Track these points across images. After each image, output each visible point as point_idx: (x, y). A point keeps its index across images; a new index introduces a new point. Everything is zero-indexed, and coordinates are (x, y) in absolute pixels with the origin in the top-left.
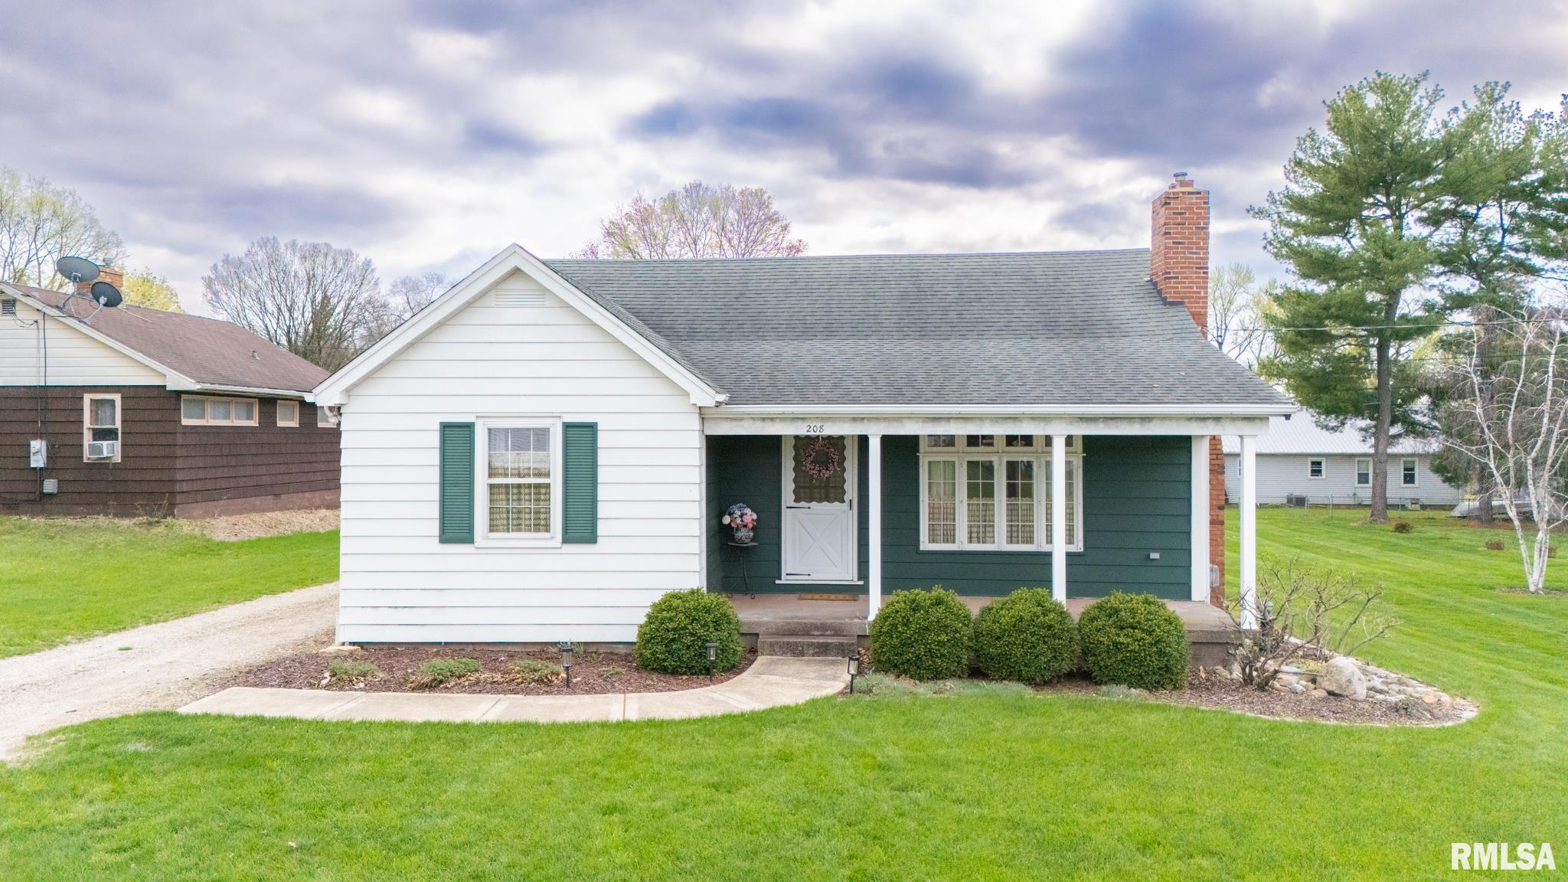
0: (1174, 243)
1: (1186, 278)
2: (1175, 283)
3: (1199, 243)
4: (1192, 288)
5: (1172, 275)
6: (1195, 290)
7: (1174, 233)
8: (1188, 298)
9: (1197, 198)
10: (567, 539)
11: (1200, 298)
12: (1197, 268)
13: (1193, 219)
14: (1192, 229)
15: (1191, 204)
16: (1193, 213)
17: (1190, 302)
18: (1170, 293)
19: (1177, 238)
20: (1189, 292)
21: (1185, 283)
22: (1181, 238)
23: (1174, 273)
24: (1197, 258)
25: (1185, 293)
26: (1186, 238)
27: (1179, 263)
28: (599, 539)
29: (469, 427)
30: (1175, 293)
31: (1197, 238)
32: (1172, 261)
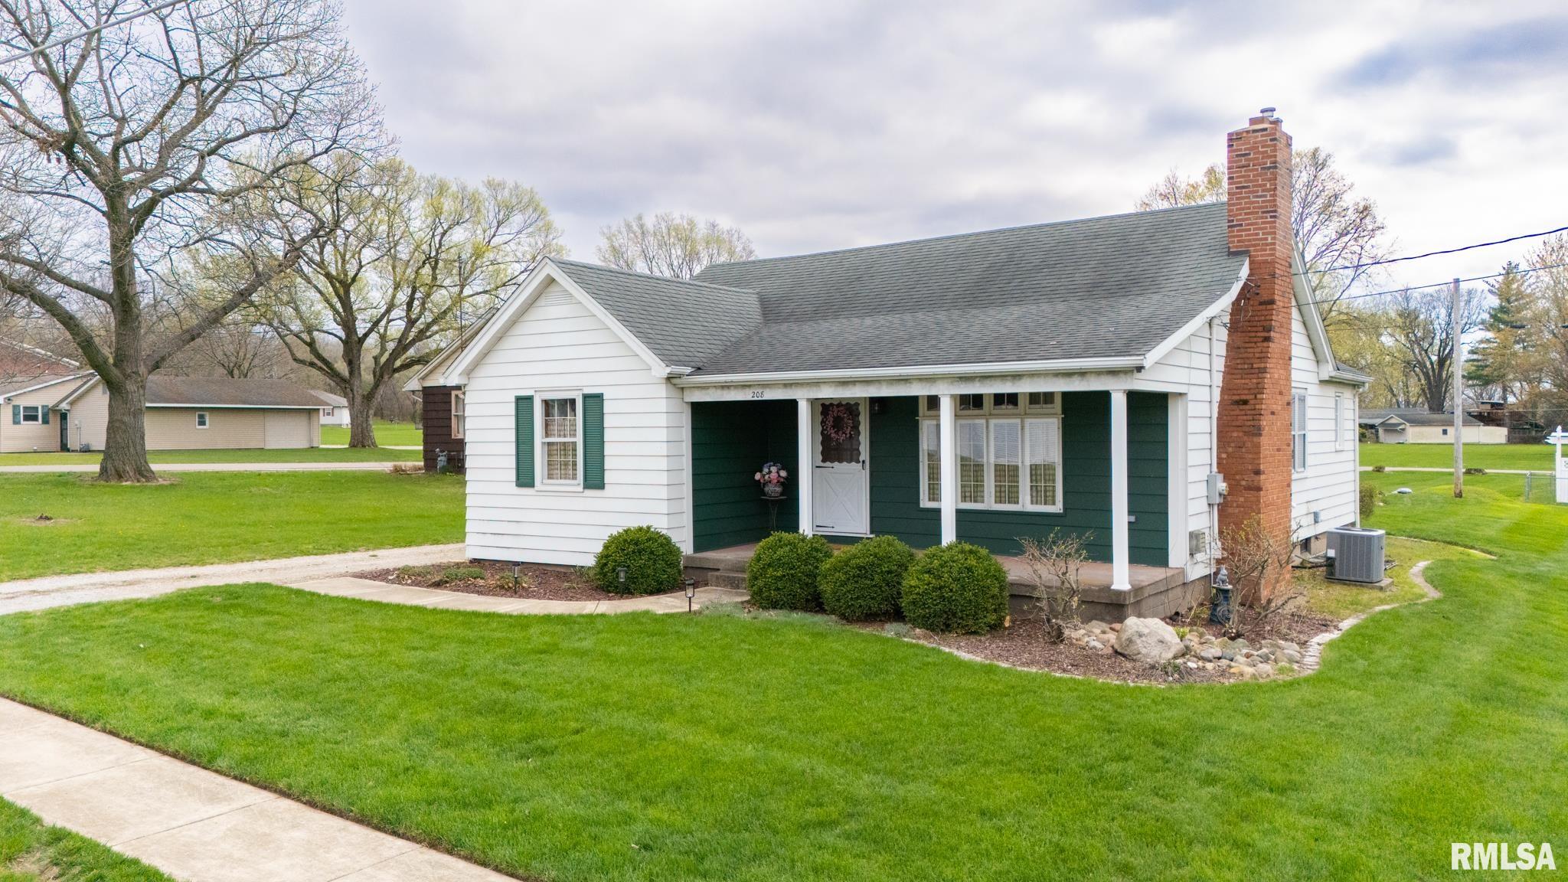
0: (1237, 188)
1: (1251, 224)
2: (1238, 231)
3: (1265, 185)
4: (1257, 234)
5: (1235, 223)
6: (1261, 236)
7: (1238, 177)
8: (1255, 246)
9: (1262, 136)
10: (587, 486)
11: (1267, 245)
12: (1263, 212)
13: (1257, 159)
14: (1257, 170)
15: (1255, 143)
16: (1259, 152)
17: (1255, 251)
18: (1233, 242)
19: (1241, 182)
20: (1254, 240)
21: (1250, 230)
22: (1245, 182)
23: (1237, 220)
24: (1263, 202)
25: (1249, 240)
26: (1251, 181)
27: (1243, 209)
28: (606, 486)
29: (530, 399)
30: (1239, 241)
31: (1263, 180)
32: (1235, 208)
